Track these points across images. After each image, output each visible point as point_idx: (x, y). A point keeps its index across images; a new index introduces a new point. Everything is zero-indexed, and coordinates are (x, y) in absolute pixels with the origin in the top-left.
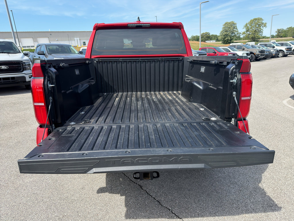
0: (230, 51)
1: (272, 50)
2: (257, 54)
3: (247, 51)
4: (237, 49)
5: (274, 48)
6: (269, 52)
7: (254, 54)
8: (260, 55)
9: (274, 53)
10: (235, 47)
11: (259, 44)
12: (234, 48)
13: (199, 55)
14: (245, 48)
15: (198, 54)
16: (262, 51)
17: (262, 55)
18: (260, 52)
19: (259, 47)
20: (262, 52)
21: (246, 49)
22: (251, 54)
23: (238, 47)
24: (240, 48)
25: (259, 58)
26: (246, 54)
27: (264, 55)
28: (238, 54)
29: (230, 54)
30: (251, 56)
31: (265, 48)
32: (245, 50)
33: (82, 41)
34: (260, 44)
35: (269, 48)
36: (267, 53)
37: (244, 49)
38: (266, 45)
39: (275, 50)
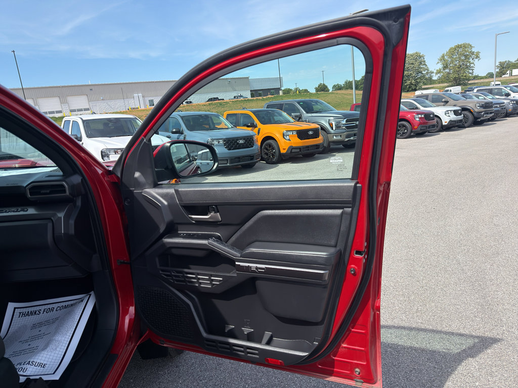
0: (417, 108)
1: (505, 101)
2: (476, 110)
3: (455, 106)
4: (433, 102)
5: (509, 97)
6: (500, 106)
7: (471, 112)
8: (483, 113)
9: (510, 107)
10: (427, 99)
11: (475, 90)
12: (426, 101)
13: (347, 121)
14: (449, 99)
15: (345, 120)
16: (486, 103)
17: (488, 114)
18: (482, 106)
19: (477, 97)
20: (487, 106)
21: (451, 102)
22: (463, 112)
23: (434, 97)
24: (437, 100)
25: (482, 118)
26: (452, 112)
27: (491, 113)
28: (435, 114)
29: (418, 114)
30: (464, 116)
31: (489, 98)
32: (449, 103)
33: (148, 99)
34: (478, 91)
35: (497, 97)
36: (497, 107)
37: (447, 102)
38: (491, 91)
39: (512, 100)
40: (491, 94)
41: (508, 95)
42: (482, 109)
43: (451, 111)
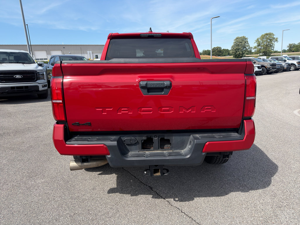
1: (283, 64)
2: (268, 67)
3: (259, 64)
5: (286, 62)
6: (280, 66)
7: (266, 68)
8: (271, 69)
9: (285, 67)
14: (256, 61)
16: (273, 64)
17: (273, 69)
18: (271, 65)
19: (271, 61)
22: (262, 68)
25: (271, 71)
27: (275, 69)
30: (262, 70)
31: (276, 62)
32: (256, 63)
33: (95, 54)
34: (271, 58)
35: (280, 62)
36: (278, 66)
39: (286, 64)
40: (277, 60)
41: (285, 61)
42: (271, 67)
43: (256, 66)
